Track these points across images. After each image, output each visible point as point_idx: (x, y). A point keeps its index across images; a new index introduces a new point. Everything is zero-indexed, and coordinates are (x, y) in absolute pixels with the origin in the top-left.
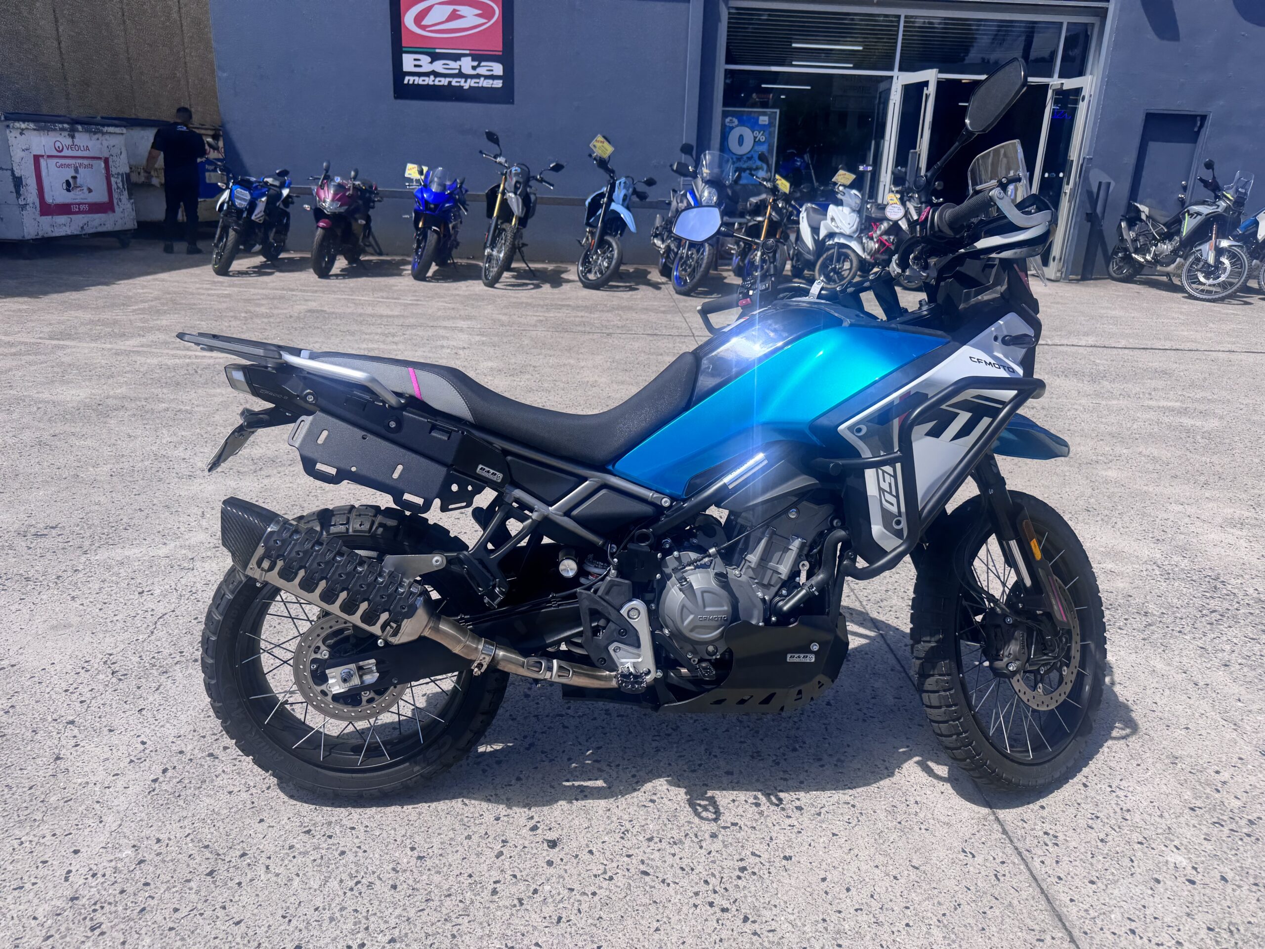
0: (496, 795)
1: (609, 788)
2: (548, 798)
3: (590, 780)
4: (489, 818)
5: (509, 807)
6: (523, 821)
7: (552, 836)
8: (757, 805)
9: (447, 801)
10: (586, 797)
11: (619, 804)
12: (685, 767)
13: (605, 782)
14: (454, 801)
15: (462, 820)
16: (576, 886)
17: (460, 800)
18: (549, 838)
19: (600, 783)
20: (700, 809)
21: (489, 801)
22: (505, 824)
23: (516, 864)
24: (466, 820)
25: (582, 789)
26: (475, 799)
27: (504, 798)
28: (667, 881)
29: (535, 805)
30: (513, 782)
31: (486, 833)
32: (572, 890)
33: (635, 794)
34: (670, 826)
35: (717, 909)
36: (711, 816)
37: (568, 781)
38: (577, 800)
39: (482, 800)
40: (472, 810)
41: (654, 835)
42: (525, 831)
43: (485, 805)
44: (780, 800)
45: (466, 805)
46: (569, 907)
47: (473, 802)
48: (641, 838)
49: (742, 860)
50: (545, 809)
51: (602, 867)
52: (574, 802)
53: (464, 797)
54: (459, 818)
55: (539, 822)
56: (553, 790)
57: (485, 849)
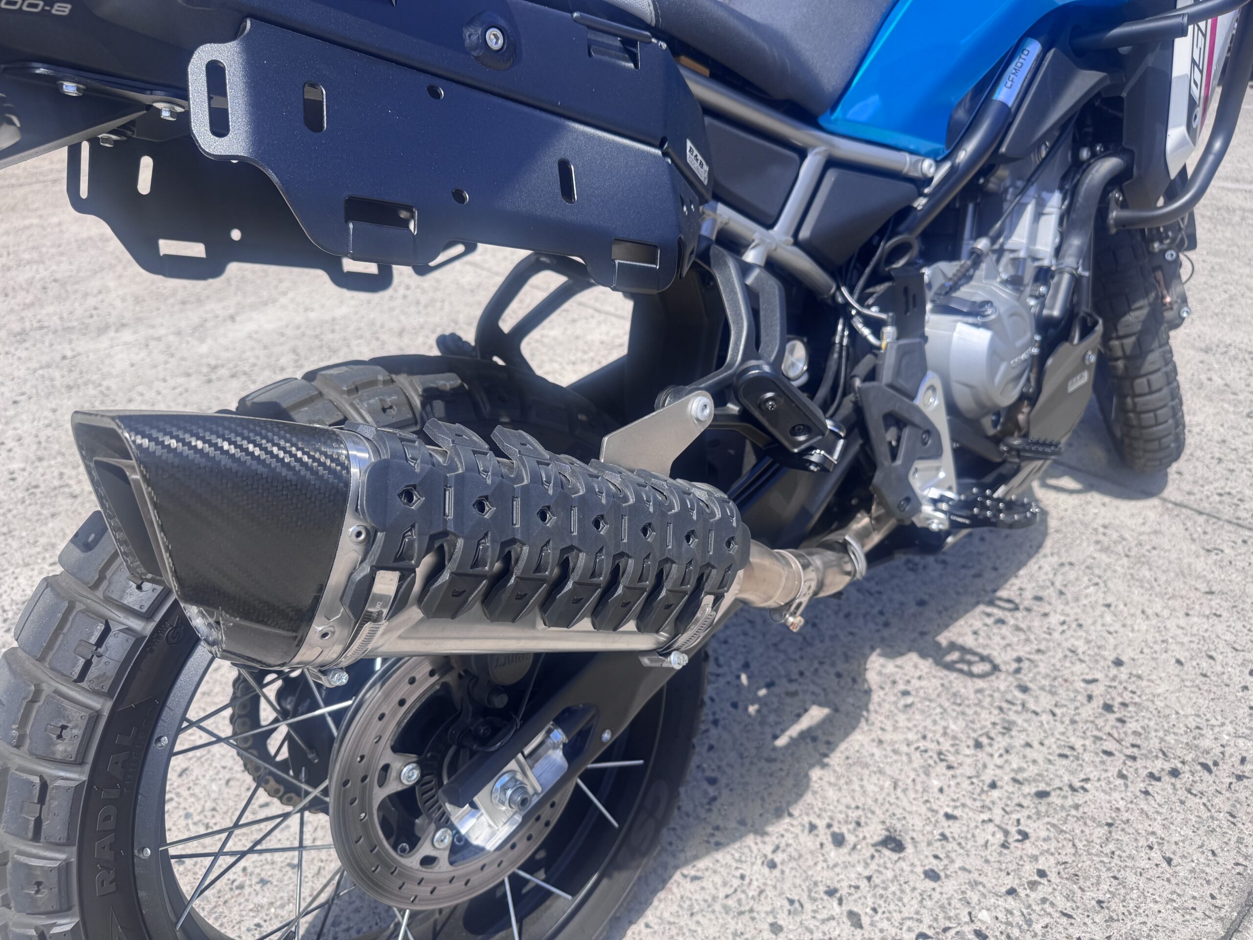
0: (717, 828)
1: (836, 710)
2: (790, 782)
3: (799, 716)
4: (758, 873)
5: (762, 833)
6: (808, 842)
7: (875, 831)
8: (1001, 621)
9: (661, 895)
10: (831, 746)
11: (878, 724)
12: (872, 626)
13: (821, 705)
14: (672, 885)
15: (727, 909)
16: (1010, 882)
17: (677, 876)
18: (877, 839)
19: (816, 714)
20: (965, 667)
21: (718, 845)
22: (793, 864)
23: (897, 917)
24: (731, 902)
25: (808, 736)
26: (697, 857)
27: (732, 825)
28: (1077, 784)
29: (789, 804)
30: (712, 791)
31: (791, 902)
32: (1012, 892)
33: (875, 697)
34: (970, 712)
35: (1166, 778)
36: (986, 667)
37: (776, 737)
38: (826, 755)
39: (708, 852)
40: (718, 880)
41: (974, 735)
42: (833, 854)
43: (724, 856)
44: (1009, 601)
45: (695, 878)
46: (1047, 920)
47: (702, 864)
48: (968, 752)
49: (1090, 698)
50: (808, 797)
51: (991, 827)
52: (826, 760)
53: (676, 868)
54: (717, 907)
55: (829, 826)
56: (778, 765)
57: (825, 928)
